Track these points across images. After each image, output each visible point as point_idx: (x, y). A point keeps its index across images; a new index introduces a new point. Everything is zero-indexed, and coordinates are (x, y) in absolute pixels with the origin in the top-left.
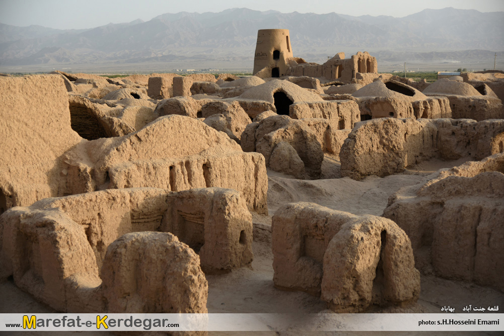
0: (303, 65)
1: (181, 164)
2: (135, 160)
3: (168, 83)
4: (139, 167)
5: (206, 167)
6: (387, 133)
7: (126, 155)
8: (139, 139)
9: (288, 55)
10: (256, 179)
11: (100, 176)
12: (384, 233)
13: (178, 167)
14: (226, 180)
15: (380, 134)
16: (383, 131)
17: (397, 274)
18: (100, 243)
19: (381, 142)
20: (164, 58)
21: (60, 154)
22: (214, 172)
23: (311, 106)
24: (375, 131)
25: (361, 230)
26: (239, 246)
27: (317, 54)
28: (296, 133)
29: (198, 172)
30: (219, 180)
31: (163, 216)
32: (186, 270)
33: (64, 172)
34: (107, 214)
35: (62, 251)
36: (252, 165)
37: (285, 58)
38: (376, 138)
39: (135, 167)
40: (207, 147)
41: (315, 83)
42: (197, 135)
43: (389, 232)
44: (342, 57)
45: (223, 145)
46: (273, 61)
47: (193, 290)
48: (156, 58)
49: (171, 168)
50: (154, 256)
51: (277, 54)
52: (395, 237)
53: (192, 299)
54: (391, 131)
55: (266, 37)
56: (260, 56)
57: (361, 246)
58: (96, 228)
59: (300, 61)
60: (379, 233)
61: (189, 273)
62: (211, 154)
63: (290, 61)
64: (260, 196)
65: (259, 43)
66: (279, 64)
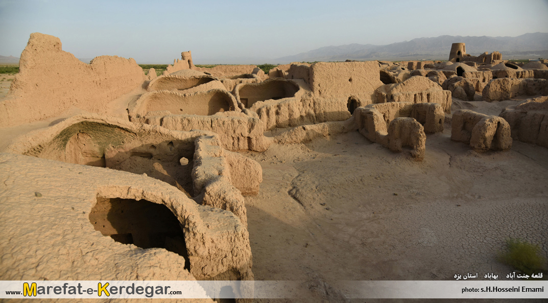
0: (469, 57)
1: (419, 94)
2: (402, 92)
3: (415, 64)
4: (403, 94)
5: (428, 95)
6: (504, 84)
7: (399, 90)
8: (404, 84)
9: (464, 53)
10: (447, 100)
11: (389, 97)
12: (499, 123)
13: (418, 95)
14: (435, 100)
15: (501, 84)
16: (502, 83)
17: (503, 139)
18: (388, 120)
19: (501, 87)
20: (414, 55)
21: (375, 89)
22: (431, 97)
23: (472, 73)
24: (499, 83)
25: (489, 121)
26: (439, 124)
27: (476, 52)
28: (465, 83)
29: (425, 97)
30: (433, 100)
31: (411, 112)
32: (418, 131)
33: (377, 95)
34: (391, 111)
35: (375, 122)
36: (446, 94)
37: (462, 54)
38: (499, 86)
39: (402, 94)
40: (429, 88)
41: (474, 64)
42: (426, 83)
43: (501, 123)
44: (487, 54)
45: (435, 87)
46: (457, 56)
47: (420, 139)
48: (411, 55)
49: (415, 95)
50: (407, 126)
51: (459, 53)
52: (503, 125)
53: (420, 142)
54: (506, 83)
55: (455, 46)
56: (452, 54)
57: (489, 127)
58: (387, 115)
59: (469, 55)
60: (497, 122)
61: (419, 133)
62: (430, 90)
63: (464, 56)
64: (448, 106)
65: (452, 49)
66: (459, 57)
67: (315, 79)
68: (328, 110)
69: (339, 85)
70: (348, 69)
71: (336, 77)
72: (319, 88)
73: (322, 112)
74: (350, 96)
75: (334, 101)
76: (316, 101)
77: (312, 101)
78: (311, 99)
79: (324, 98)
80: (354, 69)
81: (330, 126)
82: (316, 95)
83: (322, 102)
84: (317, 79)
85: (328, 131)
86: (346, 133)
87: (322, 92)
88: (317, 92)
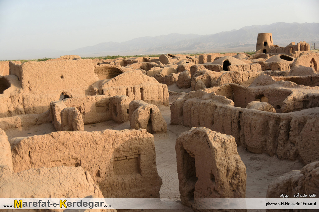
0: (276, 48)
1: (131, 88)
2: (113, 87)
3: (206, 57)
4: (114, 89)
5: (142, 89)
6: (235, 77)
7: (110, 85)
8: (115, 80)
9: (270, 44)
10: (164, 93)
11: (101, 92)
12: (151, 110)
13: (130, 90)
14: (150, 94)
16: (233, 76)
17: (154, 123)
22: (144, 91)
23: (237, 66)
24: (230, 76)
25: (142, 108)
26: (127, 114)
27: (283, 43)
29: (138, 91)
30: (147, 94)
33: (91, 91)
34: (86, 103)
36: (161, 87)
37: (269, 45)
39: (112, 89)
40: (143, 82)
42: (139, 78)
43: (152, 109)
44: (293, 44)
45: (150, 82)
46: (263, 47)
47: (78, 124)
49: (127, 89)
51: (266, 44)
52: (154, 111)
54: (237, 76)
55: (261, 36)
56: (258, 45)
57: (140, 113)
58: (82, 108)
59: (276, 46)
60: (149, 109)
62: (144, 85)
63: (271, 47)
64: (165, 99)
65: (258, 39)
66: (266, 48)
67: (24, 77)
68: (36, 105)
69: (50, 82)
70: (58, 67)
71: (46, 75)
72: (28, 85)
73: (31, 106)
74: (62, 92)
75: (43, 96)
76: (25, 97)
77: (21, 97)
78: (20, 95)
79: (34, 94)
80: (66, 67)
81: (24, 119)
82: (25, 92)
83: (31, 97)
84: (26, 77)
85: (22, 123)
86: (39, 124)
87: (32, 89)
88: (26, 89)
